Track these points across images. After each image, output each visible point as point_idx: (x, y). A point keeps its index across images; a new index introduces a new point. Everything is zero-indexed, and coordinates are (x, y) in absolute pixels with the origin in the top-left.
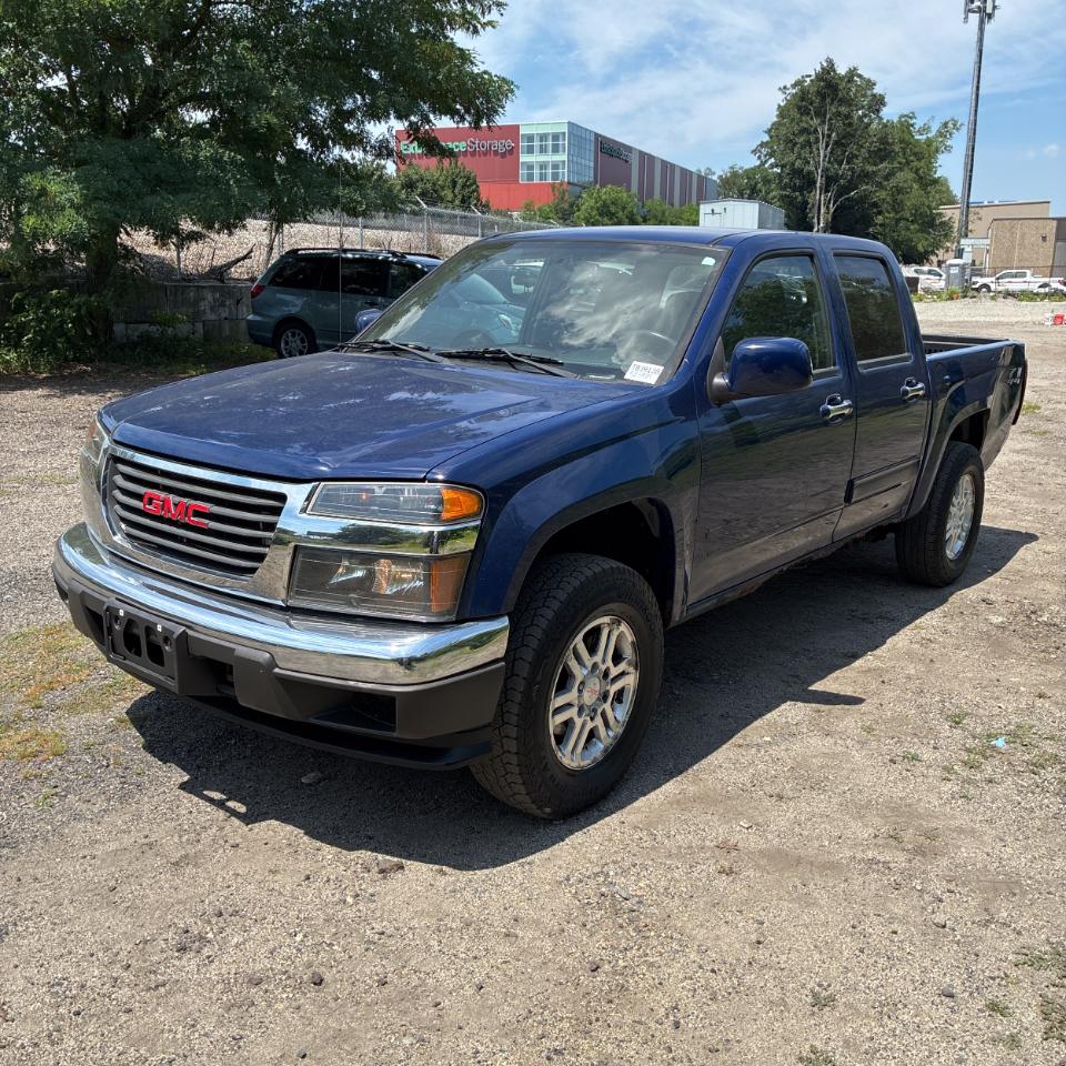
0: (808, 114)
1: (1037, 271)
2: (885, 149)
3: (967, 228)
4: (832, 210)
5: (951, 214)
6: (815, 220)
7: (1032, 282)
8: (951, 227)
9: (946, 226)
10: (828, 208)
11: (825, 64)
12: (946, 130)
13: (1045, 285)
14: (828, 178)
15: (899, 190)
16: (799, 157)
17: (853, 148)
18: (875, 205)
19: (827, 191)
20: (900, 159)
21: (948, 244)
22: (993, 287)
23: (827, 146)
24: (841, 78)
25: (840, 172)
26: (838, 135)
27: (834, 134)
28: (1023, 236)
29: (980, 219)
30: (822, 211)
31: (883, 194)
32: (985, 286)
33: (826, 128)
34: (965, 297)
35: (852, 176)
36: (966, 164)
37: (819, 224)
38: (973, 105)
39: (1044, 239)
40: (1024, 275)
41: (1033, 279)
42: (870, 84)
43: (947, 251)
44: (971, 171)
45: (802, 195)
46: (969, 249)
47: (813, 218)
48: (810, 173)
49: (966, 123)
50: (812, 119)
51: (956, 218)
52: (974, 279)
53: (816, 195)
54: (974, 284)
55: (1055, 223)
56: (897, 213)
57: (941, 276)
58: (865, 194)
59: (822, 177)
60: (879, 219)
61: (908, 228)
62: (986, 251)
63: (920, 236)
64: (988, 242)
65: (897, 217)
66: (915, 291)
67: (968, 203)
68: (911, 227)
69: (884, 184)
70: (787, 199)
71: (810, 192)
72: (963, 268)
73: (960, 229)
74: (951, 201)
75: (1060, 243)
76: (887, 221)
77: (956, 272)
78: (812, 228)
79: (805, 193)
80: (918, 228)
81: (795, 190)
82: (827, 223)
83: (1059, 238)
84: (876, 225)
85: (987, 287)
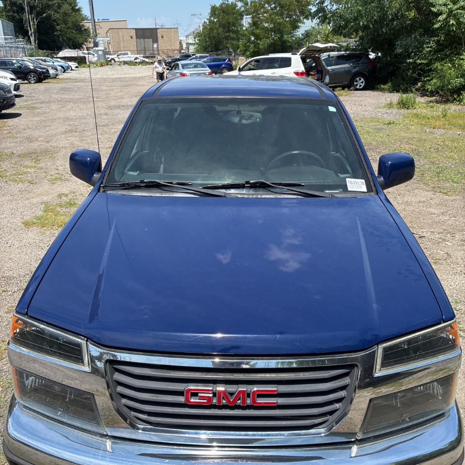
1: (132, 52)
3: (96, 32)
4: (36, 23)
5: (88, 25)
6: (29, 28)
7: (130, 57)
8: (90, 32)
9: (87, 31)
10: (34, 22)
13: (136, 58)
14: (30, 7)
15: (66, 14)
18: (55, 20)
19: (31, 14)
21: (90, 40)
22: (117, 59)
25: (36, 4)
28: (123, 36)
29: (101, 28)
30: (31, 24)
31: (57, 16)
32: (112, 59)
34: (107, 65)
35: (42, 6)
37: (31, 30)
39: (132, 37)
40: (127, 54)
41: (131, 56)
43: (90, 43)
44: (92, 5)
45: (19, 15)
46: (102, 42)
47: (27, 27)
48: (20, 4)
51: (91, 27)
52: (107, 56)
53: (27, 16)
54: (108, 58)
55: (134, 31)
56: (66, 24)
57: (94, 55)
58: (50, 16)
59: (27, 6)
60: (58, 28)
61: (72, 33)
62: (109, 43)
63: (79, 35)
64: (109, 39)
65: (67, 27)
66: (86, 63)
67: (94, 20)
68: (74, 31)
69: (58, 10)
70: (11, 17)
71: (23, 14)
72: (103, 51)
73: (93, 33)
74: (87, 19)
75: (138, 40)
76: (63, 29)
77: (101, 53)
78: (28, 32)
79: (20, 14)
80: (77, 32)
81: (14, 13)
82: (35, 30)
83: (137, 37)
84: (58, 30)
85: (114, 60)
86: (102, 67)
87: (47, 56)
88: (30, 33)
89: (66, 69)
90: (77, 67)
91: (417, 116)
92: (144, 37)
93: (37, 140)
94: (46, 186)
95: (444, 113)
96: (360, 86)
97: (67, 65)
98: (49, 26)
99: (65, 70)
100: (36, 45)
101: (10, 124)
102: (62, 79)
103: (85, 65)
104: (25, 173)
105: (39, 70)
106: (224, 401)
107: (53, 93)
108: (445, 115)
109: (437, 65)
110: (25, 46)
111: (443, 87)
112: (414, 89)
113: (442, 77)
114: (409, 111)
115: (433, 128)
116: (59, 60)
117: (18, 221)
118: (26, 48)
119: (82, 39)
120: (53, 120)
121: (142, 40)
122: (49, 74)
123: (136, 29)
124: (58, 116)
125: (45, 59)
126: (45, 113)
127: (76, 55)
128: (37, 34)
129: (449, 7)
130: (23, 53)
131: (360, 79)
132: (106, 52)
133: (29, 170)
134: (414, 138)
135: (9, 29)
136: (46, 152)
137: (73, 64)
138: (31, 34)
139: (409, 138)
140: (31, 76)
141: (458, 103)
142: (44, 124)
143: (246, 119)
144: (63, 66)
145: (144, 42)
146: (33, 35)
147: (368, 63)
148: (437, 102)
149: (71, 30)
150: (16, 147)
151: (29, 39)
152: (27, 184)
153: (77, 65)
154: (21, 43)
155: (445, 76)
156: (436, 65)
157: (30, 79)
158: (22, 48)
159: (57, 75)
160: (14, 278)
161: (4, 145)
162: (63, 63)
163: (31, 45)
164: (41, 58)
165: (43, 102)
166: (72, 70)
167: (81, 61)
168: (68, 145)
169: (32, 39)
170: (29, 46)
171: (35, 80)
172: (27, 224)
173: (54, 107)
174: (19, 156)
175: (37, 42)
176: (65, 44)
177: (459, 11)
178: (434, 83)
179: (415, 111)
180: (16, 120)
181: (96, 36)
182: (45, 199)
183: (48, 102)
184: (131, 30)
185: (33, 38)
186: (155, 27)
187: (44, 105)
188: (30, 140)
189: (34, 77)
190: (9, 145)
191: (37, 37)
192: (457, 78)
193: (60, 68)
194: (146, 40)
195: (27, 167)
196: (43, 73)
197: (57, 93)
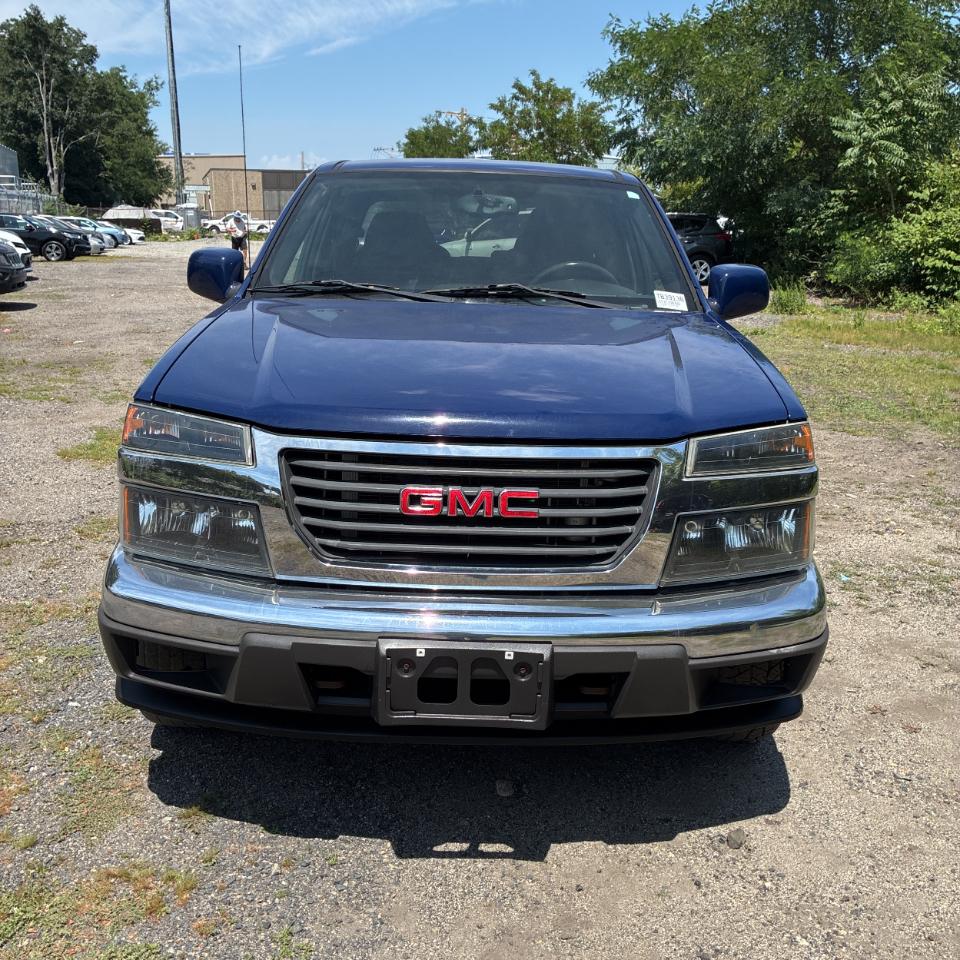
0: (22, 57)
1: (255, 215)
2: (105, 98)
3: (183, 176)
4: (64, 154)
5: (167, 161)
6: (48, 162)
8: (170, 174)
9: (165, 173)
10: (59, 151)
11: (29, 10)
12: (151, 87)
13: (261, 227)
14: (54, 122)
15: (124, 137)
16: (19, 98)
17: (72, 96)
18: (101, 150)
19: (55, 135)
20: (117, 110)
21: (170, 190)
22: (222, 228)
23: (48, 91)
24: (51, 26)
25: (66, 117)
26: (56, 80)
27: (53, 80)
28: (237, 183)
29: (193, 168)
30: (54, 154)
31: (108, 141)
32: (214, 227)
33: (44, 73)
34: (204, 237)
35: (78, 121)
36: (173, 119)
37: (52, 166)
38: (170, 65)
39: (254, 187)
42: (80, 36)
43: (170, 195)
45: (29, 137)
46: (193, 194)
47: (45, 160)
48: (34, 116)
49: (167, 82)
50: (26, 62)
51: (173, 165)
52: (203, 221)
53: (45, 138)
54: (205, 225)
55: (260, 174)
56: (124, 159)
57: (177, 218)
58: (93, 140)
59: (47, 120)
60: (108, 164)
61: (136, 174)
62: (207, 197)
63: (149, 181)
64: (208, 188)
65: (125, 163)
66: (159, 232)
67: (180, 154)
68: (139, 173)
69: (110, 131)
70: (14, 140)
71: (38, 135)
72: (197, 211)
73: (177, 177)
74: (165, 151)
75: (266, 192)
76: (116, 166)
77: (191, 213)
78: (46, 170)
79: (32, 135)
80: (145, 174)
81: (20, 132)
82: (60, 166)
83: (265, 188)
84: (106, 170)
85: (217, 229)
86: (192, 242)
87: (83, 215)
88: (50, 171)
89: (120, 240)
90: (141, 239)
91: (807, 324)
92: (279, 187)
93: (71, 343)
94: (96, 406)
95: (858, 320)
96: (702, 276)
97: (123, 233)
98: (88, 159)
99: (117, 242)
100: (62, 196)
101: (15, 319)
102: (112, 257)
103: (157, 236)
104: (52, 389)
105: (69, 236)
106: (459, 510)
107: (97, 276)
108: (860, 325)
109: (845, 238)
110: (39, 195)
111: (857, 278)
112: (802, 284)
113: (853, 260)
114: (794, 317)
115: (837, 343)
116: (106, 223)
117: (47, 450)
118: (41, 198)
119: (156, 188)
120: (100, 315)
121: (275, 192)
122: (89, 244)
123: (264, 172)
124: (111, 308)
125: (79, 221)
126: (84, 304)
127: (141, 216)
128: (63, 175)
129: (865, 134)
130: (34, 209)
131: (701, 264)
132: (201, 214)
133: (59, 384)
134: (802, 356)
135: (9, 162)
136: (91, 362)
137: (134, 234)
138: (52, 174)
139: (791, 356)
140: (51, 247)
141: (885, 307)
142: (83, 320)
143: (490, 207)
144: (116, 235)
145: (279, 196)
146: (56, 176)
147: (715, 234)
148: (847, 306)
149: (131, 169)
150: (29, 352)
151: (47, 184)
152: (57, 403)
153: (142, 234)
154: (32, 189)
155: (859, 257)
156: (842, 238)
157: (49, 252)
158: (34, 199)
159: (102, 249)
160: (49, 524)
161: (5, 350)
162: (114, 229)
163: (50, 194)
164: (72, 218)
165: (78, 289)
166: (131, 243)
167: (151, 228)
168: (132, 351)
169: (53, 183)
170: (46, 196)
171: (58, 255)
172: (66, 456)
173: (101, 296)
174: (38, 366)
175: (62, 189)
176: (119, 197)
177: (882, 142)
178: (839, 271)
179: (805, 317)
180: (27, 313)
181: (183, 183)
182: (98, 423)
183: (88, 289)
184: (255, 173)
185: (56, 181)
186: (300, 169)
187: (79, 294)
188: (56, 342)
189: (57, 249)
190: (15, 350)
191: (63, 181)
192: (884, 261)
193: (109, 237)
194: (283, 192)
195: (56, 380)
196: (77, 241)
197: (104, 277)
